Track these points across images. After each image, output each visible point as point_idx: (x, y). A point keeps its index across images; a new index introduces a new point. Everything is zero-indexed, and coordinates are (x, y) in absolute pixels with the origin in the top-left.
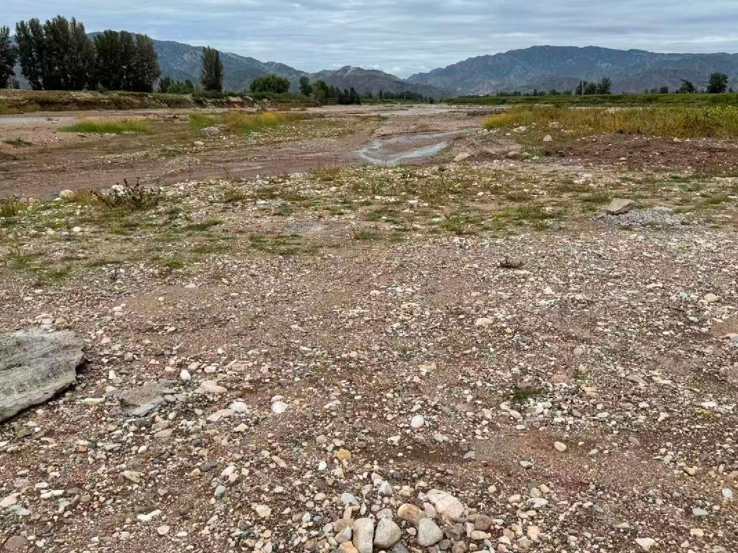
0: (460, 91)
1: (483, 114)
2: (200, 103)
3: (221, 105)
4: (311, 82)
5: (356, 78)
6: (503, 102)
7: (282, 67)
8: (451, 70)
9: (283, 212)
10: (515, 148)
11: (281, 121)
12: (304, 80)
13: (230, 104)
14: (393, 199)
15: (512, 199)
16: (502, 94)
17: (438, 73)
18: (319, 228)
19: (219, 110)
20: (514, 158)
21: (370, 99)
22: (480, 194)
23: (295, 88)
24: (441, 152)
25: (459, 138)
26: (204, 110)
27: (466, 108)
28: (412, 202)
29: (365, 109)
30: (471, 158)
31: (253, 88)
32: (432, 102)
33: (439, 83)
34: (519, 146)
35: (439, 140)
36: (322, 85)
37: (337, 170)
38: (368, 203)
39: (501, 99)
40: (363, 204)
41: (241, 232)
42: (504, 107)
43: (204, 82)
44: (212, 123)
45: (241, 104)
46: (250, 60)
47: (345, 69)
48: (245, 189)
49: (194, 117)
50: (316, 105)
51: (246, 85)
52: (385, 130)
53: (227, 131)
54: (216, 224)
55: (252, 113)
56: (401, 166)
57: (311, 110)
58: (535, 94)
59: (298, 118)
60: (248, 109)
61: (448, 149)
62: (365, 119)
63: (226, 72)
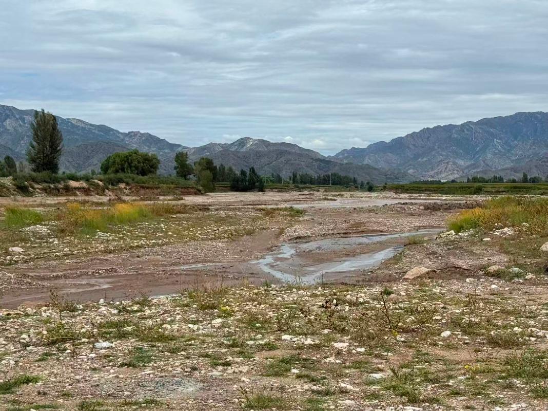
0: (413, 174)
1: (448, 208)
2: (23, 190)
3: (57, 192)
4: (191, 160)
5: (258, 155)
6: (478, 191)
7: (151, 139)
8: (398, 144)
9: (136, 361)
10: (498, 261)
11: (143, 216)
12: (181, 158)
13: (68, 190)
14: (309, 341)
15: (495, 343)
16: (475, 180)
17: (380, 148)
18: (191, 388)
19: (51, 200)
20: (497, 275)
21: (278, 184)
22: (446, 334)
23: (167, 168)
24: (386, 264)
25: (412, 243)
26: (29, 200)
27: (422, 199)
28: (338, 345)
29: (270, 198)
30: (432, 275)
31: (105, 169)
32: (371, 189)
33: (381, 163)
34: (505, 258)
35: (382, 246)
36: (208, 165)
37: (223, 292)
38: (270, 347)
39: (475, 186)
40: (262, 348)
41: (66, 395)
42: (480, 198)
43: (33, 160)
44: (39, 220)
45: (86, 192)
46: (104, 129)
47: (242, 142)
48: (81, 323)
49: (13, 211)
50: (198, 193)
51: (95, 165)
52: (300, 230)
53: (61, 232)
54: (28, 381)
55: (101, 204)
56: (324, 285)
57: (190, 200)
58: (525, 180)
59: (169, 211)
60: (95, 198)
61: (397, 259)
62: (270, 213)
63: (67, 145)
